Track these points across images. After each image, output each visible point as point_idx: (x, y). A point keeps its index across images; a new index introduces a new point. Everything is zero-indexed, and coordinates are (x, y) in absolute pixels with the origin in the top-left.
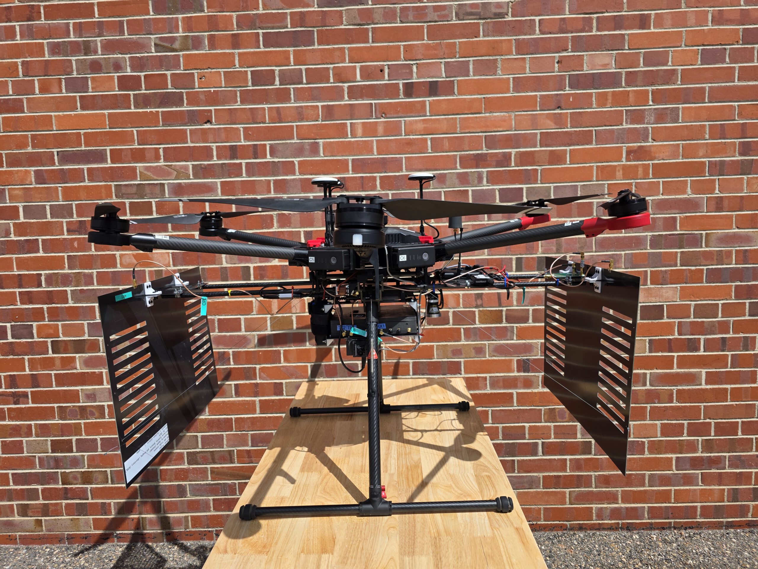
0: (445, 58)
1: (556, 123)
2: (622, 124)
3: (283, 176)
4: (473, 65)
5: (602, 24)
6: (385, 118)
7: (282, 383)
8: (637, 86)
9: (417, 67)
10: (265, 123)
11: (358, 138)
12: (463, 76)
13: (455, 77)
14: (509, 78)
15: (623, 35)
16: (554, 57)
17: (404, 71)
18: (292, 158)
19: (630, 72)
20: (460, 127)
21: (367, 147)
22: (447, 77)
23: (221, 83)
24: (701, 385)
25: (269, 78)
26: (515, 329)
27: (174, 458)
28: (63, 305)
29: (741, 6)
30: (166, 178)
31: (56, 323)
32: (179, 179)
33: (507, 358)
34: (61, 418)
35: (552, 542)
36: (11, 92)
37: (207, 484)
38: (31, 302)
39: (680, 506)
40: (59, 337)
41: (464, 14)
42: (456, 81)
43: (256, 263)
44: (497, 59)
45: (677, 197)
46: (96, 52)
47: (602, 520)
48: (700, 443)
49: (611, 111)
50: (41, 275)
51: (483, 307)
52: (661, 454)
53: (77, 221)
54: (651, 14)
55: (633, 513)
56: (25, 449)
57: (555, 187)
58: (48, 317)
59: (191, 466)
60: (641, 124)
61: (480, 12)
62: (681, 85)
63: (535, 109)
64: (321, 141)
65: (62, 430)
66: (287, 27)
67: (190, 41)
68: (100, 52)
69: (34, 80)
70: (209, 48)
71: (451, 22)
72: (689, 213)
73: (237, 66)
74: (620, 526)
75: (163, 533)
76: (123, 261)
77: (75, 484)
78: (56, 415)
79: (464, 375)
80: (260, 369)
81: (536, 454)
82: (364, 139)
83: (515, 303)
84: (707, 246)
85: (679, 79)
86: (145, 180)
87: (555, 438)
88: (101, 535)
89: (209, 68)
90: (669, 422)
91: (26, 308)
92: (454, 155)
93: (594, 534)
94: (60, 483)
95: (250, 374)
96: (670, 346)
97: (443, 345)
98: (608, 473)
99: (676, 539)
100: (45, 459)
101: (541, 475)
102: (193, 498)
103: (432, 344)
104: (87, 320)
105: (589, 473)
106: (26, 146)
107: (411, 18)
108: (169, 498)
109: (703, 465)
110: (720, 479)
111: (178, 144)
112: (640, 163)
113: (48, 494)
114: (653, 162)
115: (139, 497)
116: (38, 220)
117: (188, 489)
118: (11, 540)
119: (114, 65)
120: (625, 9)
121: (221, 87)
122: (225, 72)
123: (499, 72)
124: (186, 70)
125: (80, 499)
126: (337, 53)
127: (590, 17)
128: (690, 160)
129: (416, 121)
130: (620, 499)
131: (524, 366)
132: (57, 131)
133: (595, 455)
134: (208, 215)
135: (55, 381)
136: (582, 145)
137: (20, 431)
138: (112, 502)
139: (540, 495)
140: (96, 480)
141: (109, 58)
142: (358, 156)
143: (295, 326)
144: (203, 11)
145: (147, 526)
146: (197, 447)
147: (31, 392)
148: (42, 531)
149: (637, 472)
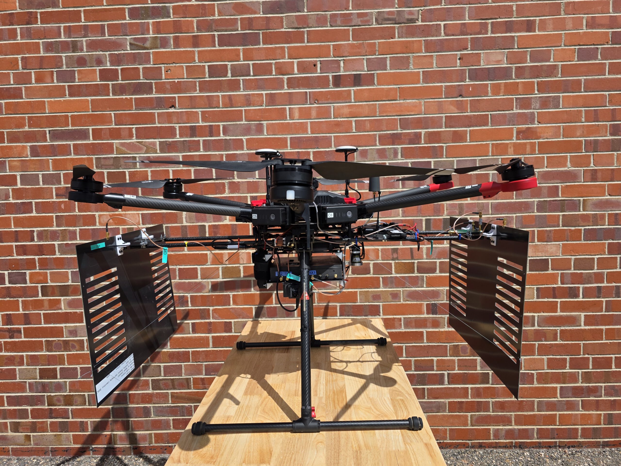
0: (366, 55)
1: (458, 109)
2: (512, 110)
3: (233, 151)
4: (390, 61)
5: (495, 28)
6: (317, 104)
7: (231, 322)
8: (525, 79)
9: (344, 63)
10: (219, 108)
11: (296, 120)
12: (381, 70)
13: (375, 71)
14: (419, 72)
15: (513, 37)
16: (457, 54)
17: (333, 66)
18: (241, 136)
19: (519, 67)
20: (379, 112)
21: (302, 128)
22: (368, 71)
23: (184, 75)
24: (580, 326)
25: (222, 71)
26: (425, 279)
27: (141, 384)
28: (51, 257)
29: (610, 13)
30: (138, 152)
31: (45, 271)
32: (148, 153)
33: (418, 302)
34: (48, 350)
35: (457, 458)
36: (12, 82)
37: (168, 406)
38: (25, 254)
39: (564, 428)
40: (47, 283)
41: (382, 20)
42: (375, 74)
43: (211, 222)
44: (410, 56)
45: (559, 169)
46: (82, 50)
47: (499, 439)
48: (580, 375)
49: (504, 98)
50: (34, 231)
51: (398, 260)
52: (547, 384)
53: (64, 187)
54: (536, 20)
55: (525, 434)
56: (18, 376)
57: (457, 161)
58: (39, 266)
59: (155, 391)
60: (528, 110)
61: (396, 18)
62: (561, 77)
63: (441, 97)
64: (265, 123)
65: (49, 361)
66: (238, 30)
67: (159, 41)
68: (85, 50)
69: (31, 72)
70: (174, 46)
71: (371, 26)
72: (569, 183)
73: (197, 61)
74: (514, 444)
75: (131, 447)
76: (102, 220)
77: (58, 406)
78: (44, 347)
79: (382, 316)
80: (213, 310)
81: (443, 383)
82: (300, 121)
83: (425, 256)
84: (584, 210)
85: (560, 73)
86: (120, 154)
87: (458, 370)
88: (79, 448)
89: (174, 63)
90: (554, 357)
91: (21, 259)
92: (374, 134)
93: (491, 451)
94: (46, 405)
95: (205, 314)
96: (554, 293)
97: (365, 291)
98: (503, 400)
99: (561, 456)
100: (34, 384)
101: (447, 401)
102: (157, 418)
103: (356, 290)
104: (70, 269)
105: (487, 400)
106: (23, 126)
107: (339, 22)
108: (136, 418)
109: (583, 394)
110: (597, 405)
111: (147, 124)
112: (528, 141)
113: (36, 414)
114: (538, 141)
115: (111, 417)
116: (32, 187)
117: (152, 411)
118: (5, 452)
119: (96, 60)
120: (515, 16)
121: (184, 79)
122: (186, 66)
123: (411, 66)
124: (155, 65)
125: (63, 418)
126: (279, 51)
127: (486, 23)
128: (569, 139)
129: (343, 106)
130: (513, 422)
131: (433, 309)
132: (49, 113)
133: (492, 384)
134: (171, 181)
135: (44, 319)
136: (480, 126)
137: (14, 360)
138: (89, 420)
139: (446, 418)
140: (76, 402)
141: (92, 54)
142: (296, 135)
143: (242, 275)
144: (170, 17)
145: (118, 442)
146: (160, 375)
147: (24, 328)
148: (31, 445)
149: (528, 399)
